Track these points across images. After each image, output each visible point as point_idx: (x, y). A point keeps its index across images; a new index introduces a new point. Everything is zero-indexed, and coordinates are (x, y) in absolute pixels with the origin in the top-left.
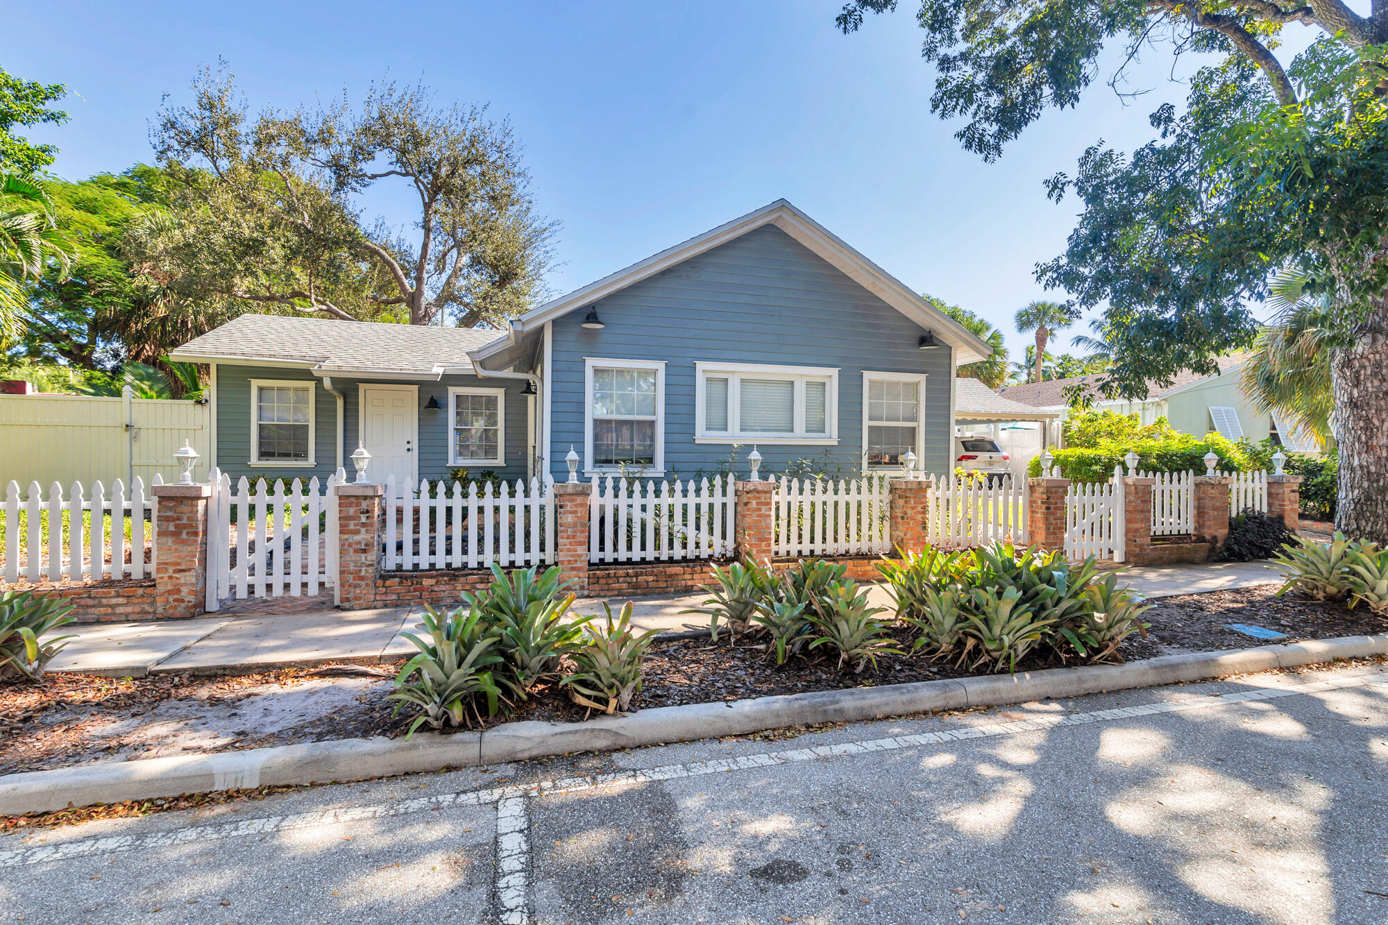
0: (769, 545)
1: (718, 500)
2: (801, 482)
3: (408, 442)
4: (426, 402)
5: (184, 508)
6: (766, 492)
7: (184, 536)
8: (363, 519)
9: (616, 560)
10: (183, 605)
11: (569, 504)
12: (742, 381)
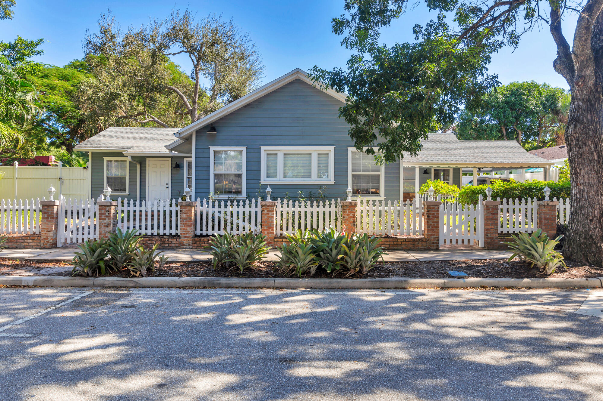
0: (273, 230)
1: (253, 210)
2: (294, 202)
3: (167, 184)
4: (174, 166)
5: (50, 209)
6: (271, 206)
7: (50, 219)
8: (107, 214)
9: (207, 234)
10: (49, 244)
11: (184, 210)
12: (284, 154)
